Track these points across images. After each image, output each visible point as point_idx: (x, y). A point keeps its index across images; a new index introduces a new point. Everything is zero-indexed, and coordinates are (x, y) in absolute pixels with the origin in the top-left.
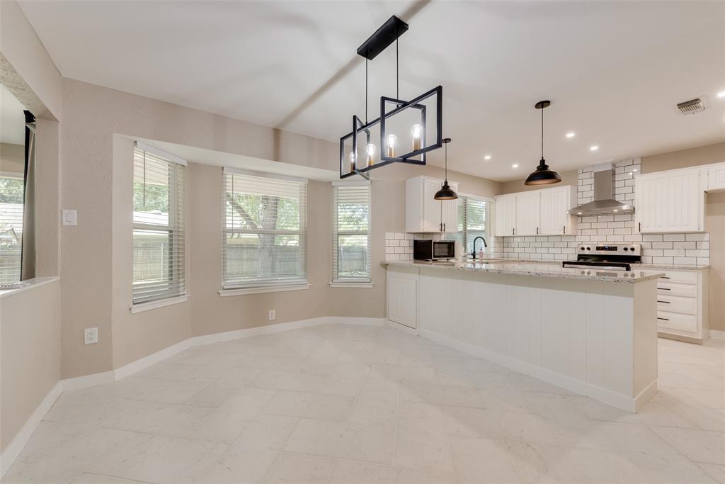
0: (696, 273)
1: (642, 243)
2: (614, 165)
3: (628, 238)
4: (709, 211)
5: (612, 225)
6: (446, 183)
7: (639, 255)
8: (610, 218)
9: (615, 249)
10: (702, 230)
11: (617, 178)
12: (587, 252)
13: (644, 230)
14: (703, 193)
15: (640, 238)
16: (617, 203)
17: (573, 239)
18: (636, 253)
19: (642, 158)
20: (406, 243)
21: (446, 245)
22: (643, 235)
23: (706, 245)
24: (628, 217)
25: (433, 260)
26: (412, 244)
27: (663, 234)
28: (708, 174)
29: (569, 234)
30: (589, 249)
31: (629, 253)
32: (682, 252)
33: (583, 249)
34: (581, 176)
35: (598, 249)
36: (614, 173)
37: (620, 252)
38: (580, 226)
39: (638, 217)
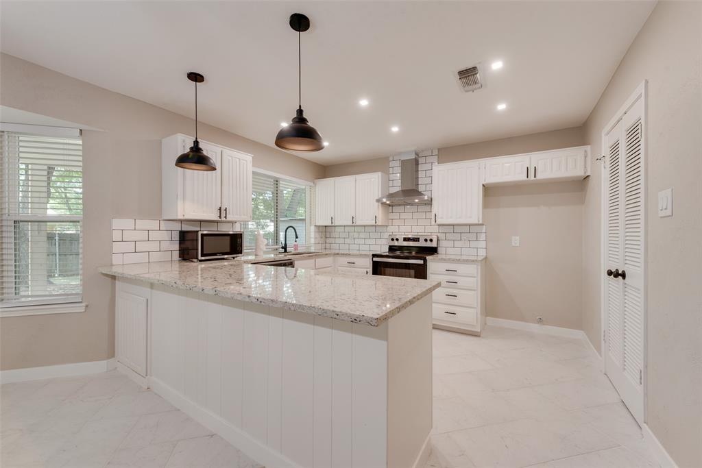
0: (475, 266)
1: (439, 234)
2: (417, 154)
3: (429, 230)
4: (486, 205)
5: (416, 215)
6: (196, 143)
7: (436, 246)
8: (414, 208)
9: (417, 240)
10: (481, 222)
11: (420, 167)
12: (396, 243)
13: (439, 221)
14: (481, 186)
15: (436, 229)
16: (420, 194)
17: (384, 229)
18: (434, 244)
19: (439, 150)
20: (166, 236)
21: (228, 238)
22: (439, 225)
23: (483, 237)
24: (427, 208)
25: (201, 261)
26: (176, 237)
27: (453, 225)
28: (485, 168)
29: (380, 224)
30: (397, 240)
31: (428, 244)
32: (467, 242)
33: (393, 240)
34: (392, 164)
35: (405, 239)
36: (416, 162)
37: (422, 244)
38: (391, 216)
39: (436, 208)
